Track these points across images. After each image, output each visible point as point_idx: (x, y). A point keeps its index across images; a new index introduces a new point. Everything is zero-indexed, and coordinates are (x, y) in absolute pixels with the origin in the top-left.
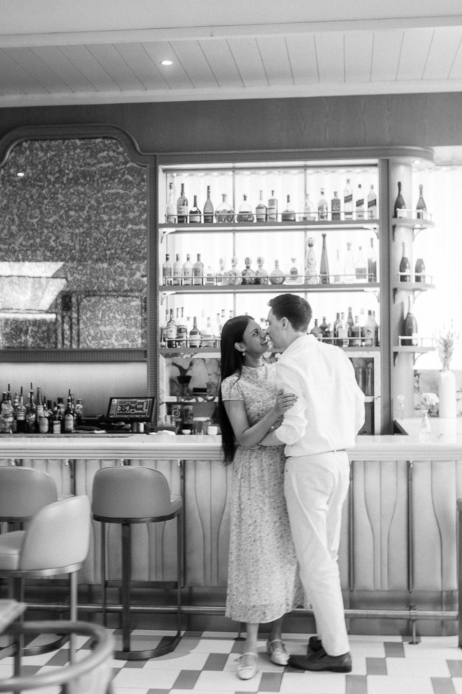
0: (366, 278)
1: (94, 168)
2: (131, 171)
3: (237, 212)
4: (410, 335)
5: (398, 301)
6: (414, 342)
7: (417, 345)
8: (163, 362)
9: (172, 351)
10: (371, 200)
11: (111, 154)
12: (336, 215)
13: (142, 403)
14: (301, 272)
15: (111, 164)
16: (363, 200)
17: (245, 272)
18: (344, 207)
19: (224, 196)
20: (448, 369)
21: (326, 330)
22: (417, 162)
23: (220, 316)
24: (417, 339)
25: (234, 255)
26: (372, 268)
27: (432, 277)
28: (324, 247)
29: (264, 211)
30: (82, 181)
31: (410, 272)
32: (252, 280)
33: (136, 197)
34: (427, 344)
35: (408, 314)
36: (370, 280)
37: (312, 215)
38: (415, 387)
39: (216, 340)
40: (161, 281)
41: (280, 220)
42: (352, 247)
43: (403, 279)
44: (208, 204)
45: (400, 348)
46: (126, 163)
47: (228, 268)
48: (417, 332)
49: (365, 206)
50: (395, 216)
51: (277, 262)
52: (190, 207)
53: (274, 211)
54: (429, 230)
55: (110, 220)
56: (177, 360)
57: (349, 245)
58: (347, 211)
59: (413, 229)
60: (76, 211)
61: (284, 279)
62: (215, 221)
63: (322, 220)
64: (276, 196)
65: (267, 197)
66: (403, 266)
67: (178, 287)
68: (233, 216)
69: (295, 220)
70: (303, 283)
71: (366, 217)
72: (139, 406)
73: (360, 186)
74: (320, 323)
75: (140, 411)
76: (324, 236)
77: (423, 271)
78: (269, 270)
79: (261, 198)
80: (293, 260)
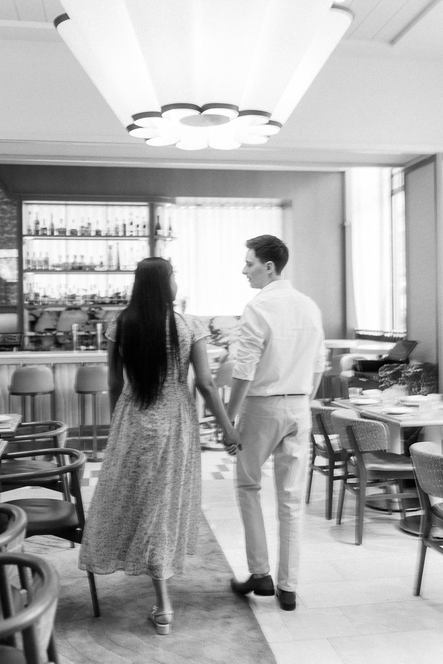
2: (6, 203)
3: (68, 229)
8: (26, 313)
9: (31, 307)
10: (143, 225)
12: (125, 232)
13: (15, 337)
14: (105, 263)
16: (139, 224)
17: (73, 263)
18: (128, 228)
19: (61, 220)
21: (119, 295)
22: (168, 205)
23: (60, 287)
25: (67, 253)
28: (118, 249)
32: (77, 267)
33: (9, 219)
37: (111, 232)
39: (57, 301)
40: (25, 267)
41: (93, 233)
42: (133, 250)
44: (52, 224)
46: (3, 199)
47: (64, 260)
49: (140, 228)
50: (156, 234)
51: (92, 258)
52: (41, 226)
53: (89, 229)
54: (174, 242)
56: (34, 312)
58: (131, 230)
59: (166, 241)
61: (95, 266)
62: (56, 233)
63: (117, 235)
64: (91, 221)
65: (86, 221)
67: (34, 270)
68: (67, 232)
69: (102, 234)
70: (106, 269)
71: (141, 234)
72: (14, 338)
73: (137, 217)
75: (14, 341)
76: (118, 244)
78: (87, 262)
79: (82, 222)
80: (101, 257)
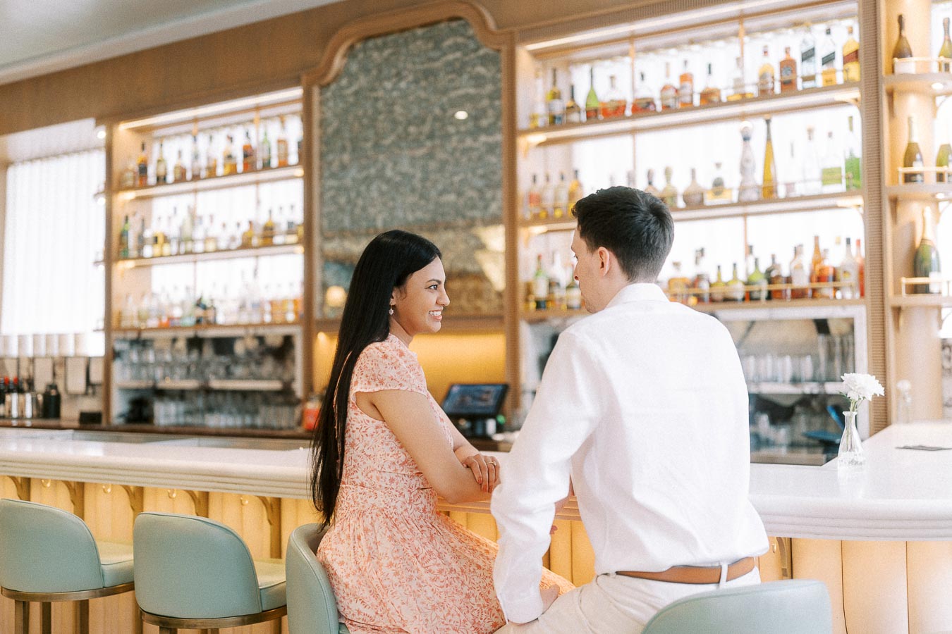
0: (841, 183)
1: (437, 64)
2: (485, 60)
3: (630, 100)
4: (926, 275)
5: (904, 220)
6: (933, 288)
7: (940, 293)
8: (526, 331)
9: (540, 314)
10: (848, 51)
11: (460, 40)
12: (788, 85)
13: (488, 392)
14: (730, 182)
15: (458, 55)
16: (834, 53)
18: (803, 69)
19: (613, 78)
21: (774, 275)
24: (940, 283)
28: (769, 139)
29: (671, 93)
30: (423, 83)
31: (925, 167)
33: (492, 97)
35: (923, 240)
36: (848, 187)
37: (747, 89)
38: (943, 367)
41: (697, 101)
42: (815, 134)
43: (909, 178)
44: (592, 94)
45: (905, 299)
46: (476, 50)
48: (939, 271)
49: (838, 63)
50: (892, 72)
51: (693, 172)
52: (564, 101)
53: (687, 91)
55: (458, 132)
57: (810, 131)
58: (806, 74)
59: (933, 96)
60: (417, 125)
61: (703, 196)
62: (599, 116)
63: (765, 94)
65: (677, 71)
66: (910, 156)
68: (624, 107)
69: (720, 100)
70: (735, 199)
71: (840, 78)
72: (484, 397)
73: (828, 32)
75: (487, 404)
76: (768, 122)
79: (668, 75)
80: (718, 165)
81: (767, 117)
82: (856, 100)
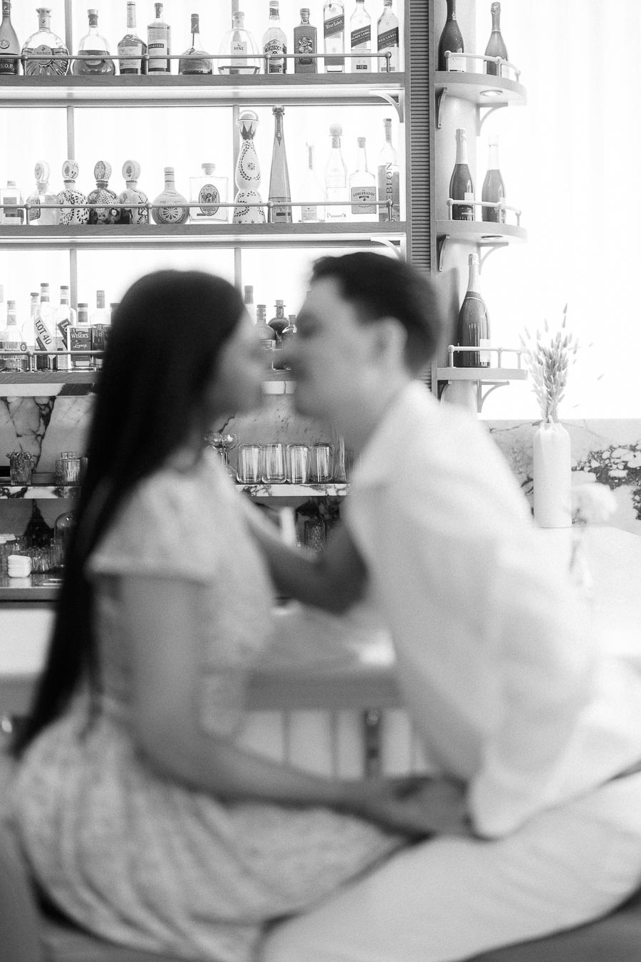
0: (374, 211)
3: (75, 53)
4: (473, 342)
5: (446, 267)
6: (483, 359)
7: (488, 364)
10: (385, 28)
12: (305, 63)
14: (226, 195)
16: (367, 29)
17: (95, 195)
18: (325, 46)
19: (43, 13)
20: (556, 421)
21: (285, 331)
23: (39, 298)
24: (488, 352)
25: (71, 155)
26: (389, 188)
27: (518, 215)
29: (138, 51)
31: (474, 198)
32: (110, 213)
34: (509, 362)
35: (469, 294)
36: (382, 216)
37: (250, 62)
39: (28, 354)
41: (175, 69)
42: (343, 139)
43: (458, 213)
44: (6, 32)
45: (452, 373)
47: (56, 186)
48: (488, 336)
49: (372, 45)
50: (442, 65)
51: (169, 173)
53: (161, 52)
54: (515, 109)
57: (335, 134)
58: (330, 52)
59: (478, 106)
62: (22, 72)
63: (274, 74)
64: (165, 18)
65: (145, 17)
66: (459, 183)
68: (66, 61)
69: (210, 73)
70: (231, 220)
71: (374, 66)
74: (271, 315)
76: (278, 113)
77: (501, 199)
78: (151, 190)
80: (208, 168)
81: (278, 106)
82: (396, 98)
